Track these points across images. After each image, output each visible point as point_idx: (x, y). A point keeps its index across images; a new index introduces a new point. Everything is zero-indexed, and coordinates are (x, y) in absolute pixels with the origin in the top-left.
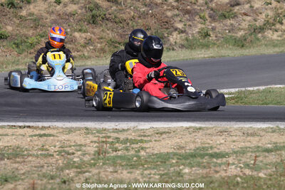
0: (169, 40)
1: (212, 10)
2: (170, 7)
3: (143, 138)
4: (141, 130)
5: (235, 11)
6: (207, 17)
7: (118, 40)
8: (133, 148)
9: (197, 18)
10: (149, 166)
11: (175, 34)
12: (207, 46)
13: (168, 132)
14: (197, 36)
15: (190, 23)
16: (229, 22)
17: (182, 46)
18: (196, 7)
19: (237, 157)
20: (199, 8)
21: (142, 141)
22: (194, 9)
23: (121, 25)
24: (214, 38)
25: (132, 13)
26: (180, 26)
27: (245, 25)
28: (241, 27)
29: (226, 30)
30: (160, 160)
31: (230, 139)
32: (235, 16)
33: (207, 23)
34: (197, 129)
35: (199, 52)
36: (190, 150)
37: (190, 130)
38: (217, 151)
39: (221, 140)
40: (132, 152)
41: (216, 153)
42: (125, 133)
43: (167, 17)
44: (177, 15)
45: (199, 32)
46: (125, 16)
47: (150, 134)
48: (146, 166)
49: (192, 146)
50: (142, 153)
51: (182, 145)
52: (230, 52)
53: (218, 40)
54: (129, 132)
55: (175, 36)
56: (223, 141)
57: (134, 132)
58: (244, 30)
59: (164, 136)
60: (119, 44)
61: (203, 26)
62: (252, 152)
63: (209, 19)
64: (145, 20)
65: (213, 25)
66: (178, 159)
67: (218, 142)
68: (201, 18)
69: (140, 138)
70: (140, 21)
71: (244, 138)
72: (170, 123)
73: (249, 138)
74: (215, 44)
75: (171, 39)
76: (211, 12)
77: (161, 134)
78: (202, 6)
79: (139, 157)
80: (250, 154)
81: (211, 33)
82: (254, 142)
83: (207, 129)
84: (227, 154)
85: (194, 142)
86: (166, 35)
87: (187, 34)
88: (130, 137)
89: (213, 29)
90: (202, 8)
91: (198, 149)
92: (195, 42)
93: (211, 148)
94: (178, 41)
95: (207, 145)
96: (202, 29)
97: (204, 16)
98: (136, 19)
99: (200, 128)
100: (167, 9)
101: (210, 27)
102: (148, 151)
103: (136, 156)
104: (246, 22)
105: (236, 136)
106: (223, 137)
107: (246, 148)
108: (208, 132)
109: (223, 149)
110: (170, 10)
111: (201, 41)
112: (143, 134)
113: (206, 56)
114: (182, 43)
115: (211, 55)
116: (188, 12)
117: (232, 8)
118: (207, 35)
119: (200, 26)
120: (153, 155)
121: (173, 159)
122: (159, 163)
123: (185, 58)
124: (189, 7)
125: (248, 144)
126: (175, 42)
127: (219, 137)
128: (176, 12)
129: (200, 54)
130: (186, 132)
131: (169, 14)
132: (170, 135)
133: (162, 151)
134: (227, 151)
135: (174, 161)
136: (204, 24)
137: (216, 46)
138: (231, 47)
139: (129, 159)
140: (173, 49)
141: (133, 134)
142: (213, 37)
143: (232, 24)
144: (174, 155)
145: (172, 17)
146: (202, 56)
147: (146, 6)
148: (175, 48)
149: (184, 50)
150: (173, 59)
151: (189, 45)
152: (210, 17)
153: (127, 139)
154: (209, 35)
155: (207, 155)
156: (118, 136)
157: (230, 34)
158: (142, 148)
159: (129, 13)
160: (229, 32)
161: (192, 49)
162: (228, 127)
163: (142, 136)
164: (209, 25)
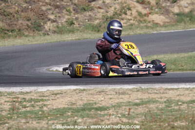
0: (44, 28)
1: (75, 5)
2: (44, 4)
3: (42, 98)
4: (41, 92)
5: (92, 5)
6: (72, 10)
7: (6, 29)
8: (37, 106)
9: (64, 11)
10: (52, 117)
11: (49, 23)
12: (72, 31)
13: (61, 93)
14: (65, 24)
15: (59, 15)
16: (88, 14)
17: (54, 32)
18: (63, 3)
19: (115, 109)
20: (66, 4)
21: (42, 100)
22: (62, 5)
23: (9, 17)
24: (78, 26)
25: (17, 8)
26: (52, 17)
27: (99, 16)
28: (97, 17)
29: (86, 19)
30: (59, 113)
31: (107, 97)
32: (92, 9)
33: (72, 14)
34: (82, 90)
35: (67, 36)
36: (80, 105)
37: (77, 91)
38: (101, 106)
39: (100, 98)
40: (37, 108)
41: (99, 107)
42: (29, 95)
43: (42, 10)
44: (50, 9)
45: (66, 21)
46: (11, 11)
47: (47, 95)
48: (49, 118)
49: (81, 103)
50: (45, 108)
51: (73, 102)
52: (90, 35)
53: (80, 27)
54: (32, 94)
55: (48, 25)
56: (103, 99)
57: (36, 93)
58: (99, 19)
59: (58, 96)
60: (8, 31)
61: (69, 17)
62: (125, 106)
63: (73, 12)
64: (26, 14)
65: (76, 16)
66: (72, 112)
67: (99, 99)
68: (67, 11)
69: (40, 98)
70: (22, 14)
71: (117, 96)
72: (60, 87)
73: (121, 96)
74: (78, 30)
75: (46, 27)
76: (75, 6)
77: (56, 94)
78: (68, 2)
79: (43, 112)
80: (124, 107)
81: (75, 22)
82: (125, 99)
83: (90, 90)
84: (108, 108)
85: (81, 100)
86: (42, 24)
87: (58, 23)
88: (33, 98)
89: (77, 19)
90: (68, 4)
91: (85, 104)
92: (63, 29)
93: (95, 103)
94: (51, 28)
95: (91, 102)
96: (69, 19)
97: (69, 10)
98: (20, 13)
99: (84, 90)
100: (42, 5)
101: (74, 18)
102: (49, 107)
103: (41, 111)
104: (100, 14)
105: (111, 95)
106: (102, 96)
107: (121, 103)
108: (90, 92)
109: (103, 104)
110: (44, 5)
111: (68, 28)
112: (43, 95)
113: (73, 39)
114: (54, 29)
115: (77, 38)
116: (57, 7)
117: (90, 4)
118: (72, 23)
119: (67, 17)
120: (53, 110)
121: (69, 112)
122: (58, 115)
123: (58, 40)
124: (58, 3)
125: (121, 100)
126: (49, 29)
127: (99, 96)
128: (49, 7)
129: (69, 38)
130: (74, 93)
131: (44, 8)
132: (62, 95)
133: (59, 107)
134: (107, 105)
135: (69, 114)
136: (70, 15)
137: (79, 32)
138: (90, 32)
139: (36, 113)
140: (48, 34)
141: (35, 95)
142: (76, 25)
143: (90, 15)
144: (69, 110)
145: (46, 11)
146: (71, 38)
147: (27, 3)
148: (49, 33)
149: (56, 35)
150: (49, 41)
151: (59, 31)
152: (74, 10)
153: (32, 99)
154: (74, 24)
155: (93, 108)
156: (24, 97)
157: (89, 22)
158: (45, 105)
159: (14, 9)
160: (88, 21)
161: (61, 34)
162: (104, 88)
163: (41, 96)
164: (74, 16)
